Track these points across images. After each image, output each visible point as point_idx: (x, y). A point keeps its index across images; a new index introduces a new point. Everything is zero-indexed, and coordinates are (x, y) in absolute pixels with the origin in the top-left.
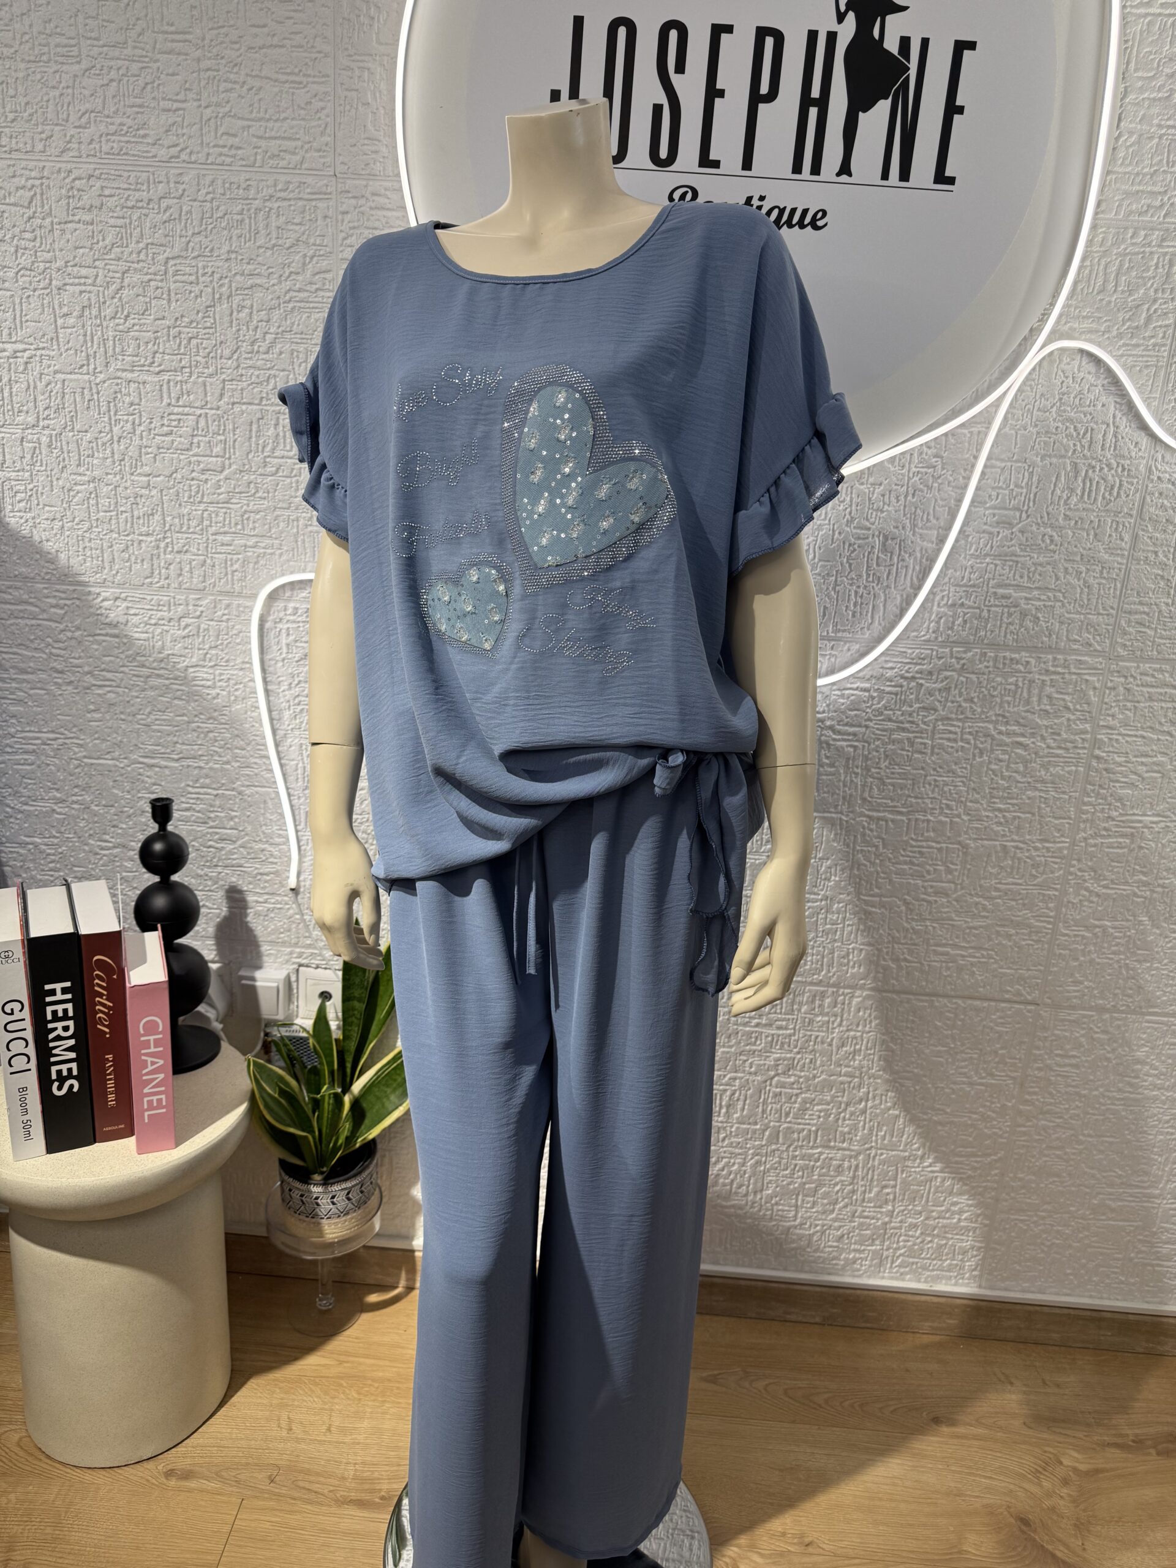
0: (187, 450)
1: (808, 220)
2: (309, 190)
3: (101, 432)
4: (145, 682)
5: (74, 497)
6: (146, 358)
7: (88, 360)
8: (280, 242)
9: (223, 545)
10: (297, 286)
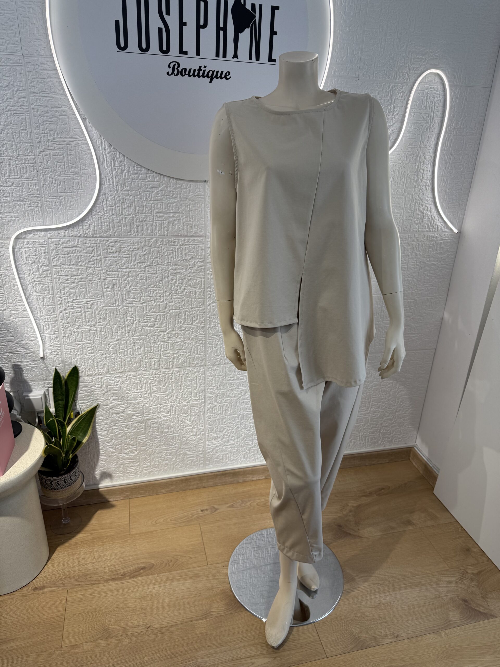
1: (223, 76)
2: (11, 62)
10: (11, 104)
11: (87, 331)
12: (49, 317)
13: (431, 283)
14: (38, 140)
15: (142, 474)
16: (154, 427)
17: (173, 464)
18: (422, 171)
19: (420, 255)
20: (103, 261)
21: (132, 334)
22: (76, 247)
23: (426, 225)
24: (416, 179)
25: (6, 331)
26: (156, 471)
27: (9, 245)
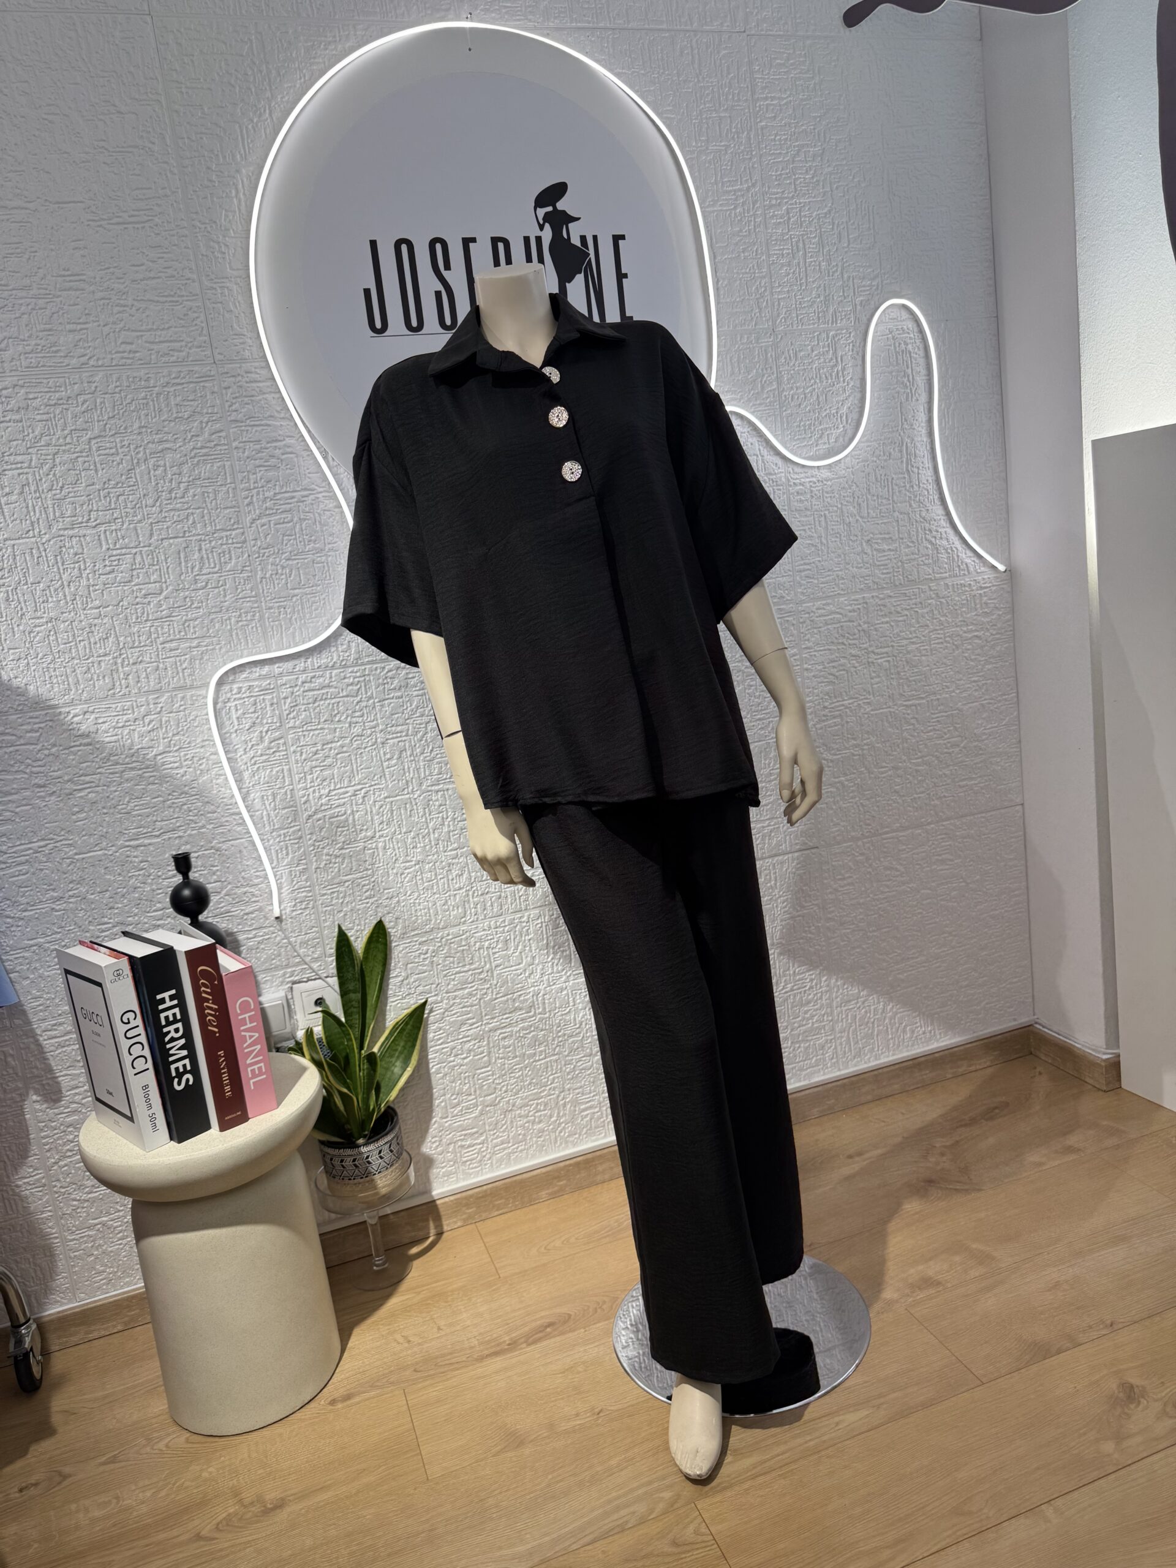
0: (129, 582)
2: (197, 375)
3: (52, 581)
4: (121, 777)
5: (34, 637)
6: (83, 516)
7: (33, 526)
8: (180, 415)
9: (171, 650)
10: (199, 445)
11: (360, 851)
12: (286, 831)
13: (981, 674)
14: (246, 501)
15: (494, 1162)
16: (505, 1047)
17: (554, 1130)
18: (916, 470)
19: (948, 623)
20: (378, 708)
21: (444, 847)
22: (329, 686)
23: (946, 566)
24: (908, 486)
25: (206, 872)
26: (521, 1151)
27: (206, 697)
